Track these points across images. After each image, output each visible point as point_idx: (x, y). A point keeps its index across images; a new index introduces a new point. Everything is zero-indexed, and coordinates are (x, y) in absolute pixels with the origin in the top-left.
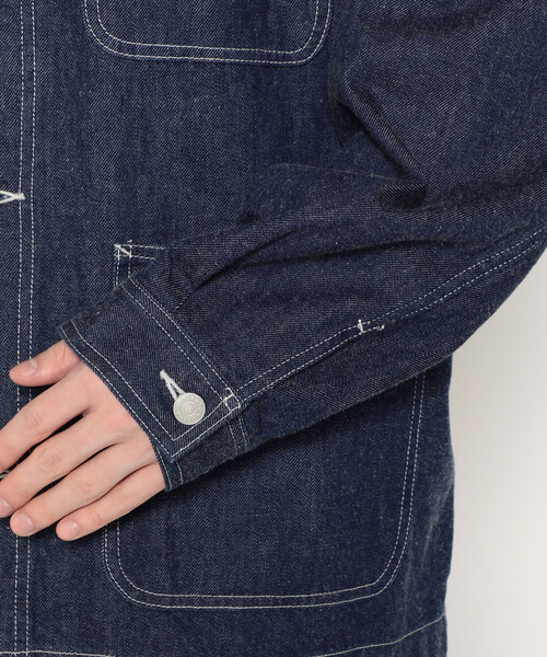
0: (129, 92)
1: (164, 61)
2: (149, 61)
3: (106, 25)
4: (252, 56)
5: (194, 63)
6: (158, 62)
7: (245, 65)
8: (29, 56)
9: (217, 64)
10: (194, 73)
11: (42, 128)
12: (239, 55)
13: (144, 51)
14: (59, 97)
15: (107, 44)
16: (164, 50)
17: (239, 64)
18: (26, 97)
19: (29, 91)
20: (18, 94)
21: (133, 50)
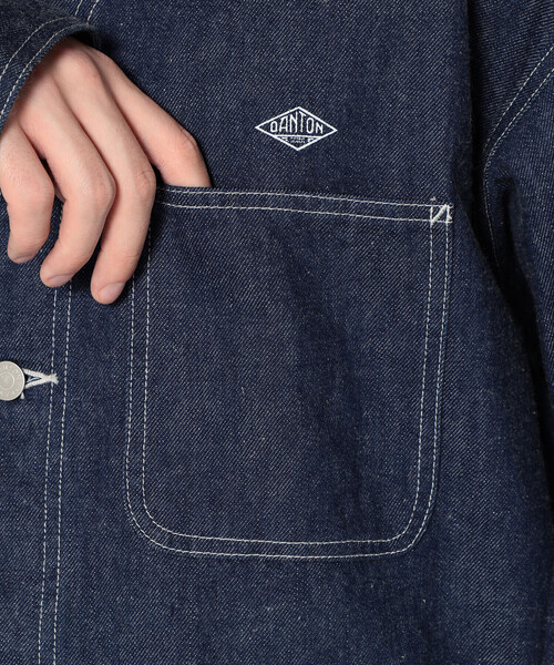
0: (182, 599)
1: (228, 560)
2: (208, 558)
3: (154, 512)
4: (344, 549)
5: (267, 561)
6: (219, 560)
7: (334, 562)
8: (52, 547)
9: (296, 562)
10: (266, 575)
11: (65, 642)
12: (326, 550)
13: (201, 546)
14: (88, 602)
15: (153, 536)
16: (229, 545)
17: (326, 561)
18: (46, 600)
19: (50, 594)
20: (37, 597)
21: (187, 544)
